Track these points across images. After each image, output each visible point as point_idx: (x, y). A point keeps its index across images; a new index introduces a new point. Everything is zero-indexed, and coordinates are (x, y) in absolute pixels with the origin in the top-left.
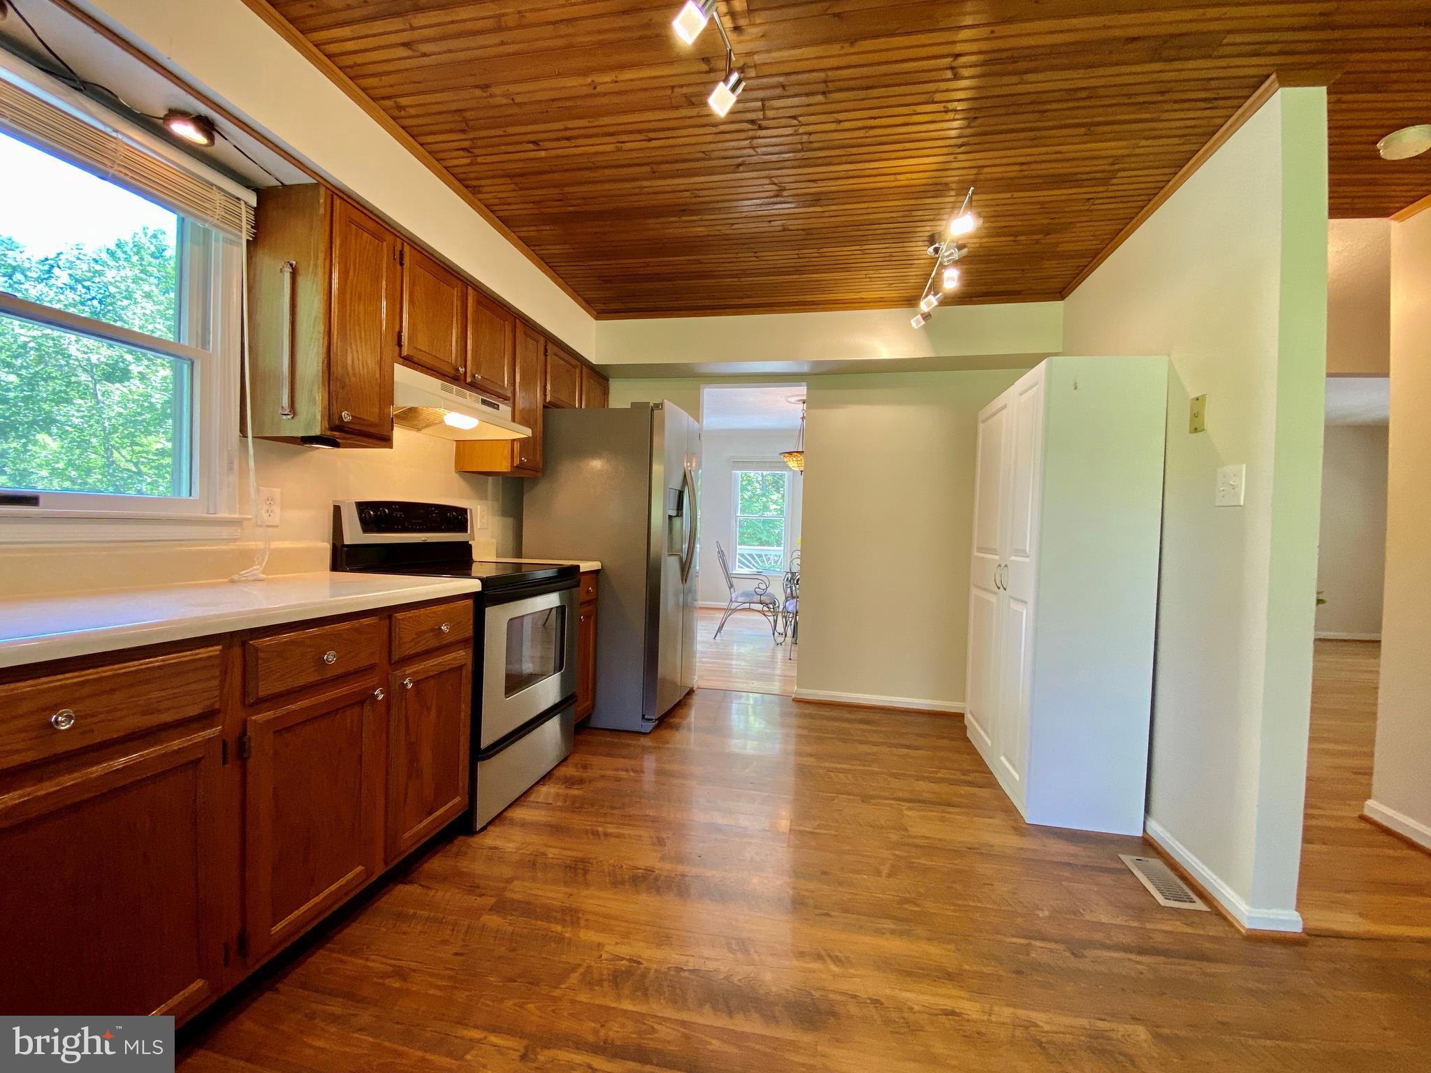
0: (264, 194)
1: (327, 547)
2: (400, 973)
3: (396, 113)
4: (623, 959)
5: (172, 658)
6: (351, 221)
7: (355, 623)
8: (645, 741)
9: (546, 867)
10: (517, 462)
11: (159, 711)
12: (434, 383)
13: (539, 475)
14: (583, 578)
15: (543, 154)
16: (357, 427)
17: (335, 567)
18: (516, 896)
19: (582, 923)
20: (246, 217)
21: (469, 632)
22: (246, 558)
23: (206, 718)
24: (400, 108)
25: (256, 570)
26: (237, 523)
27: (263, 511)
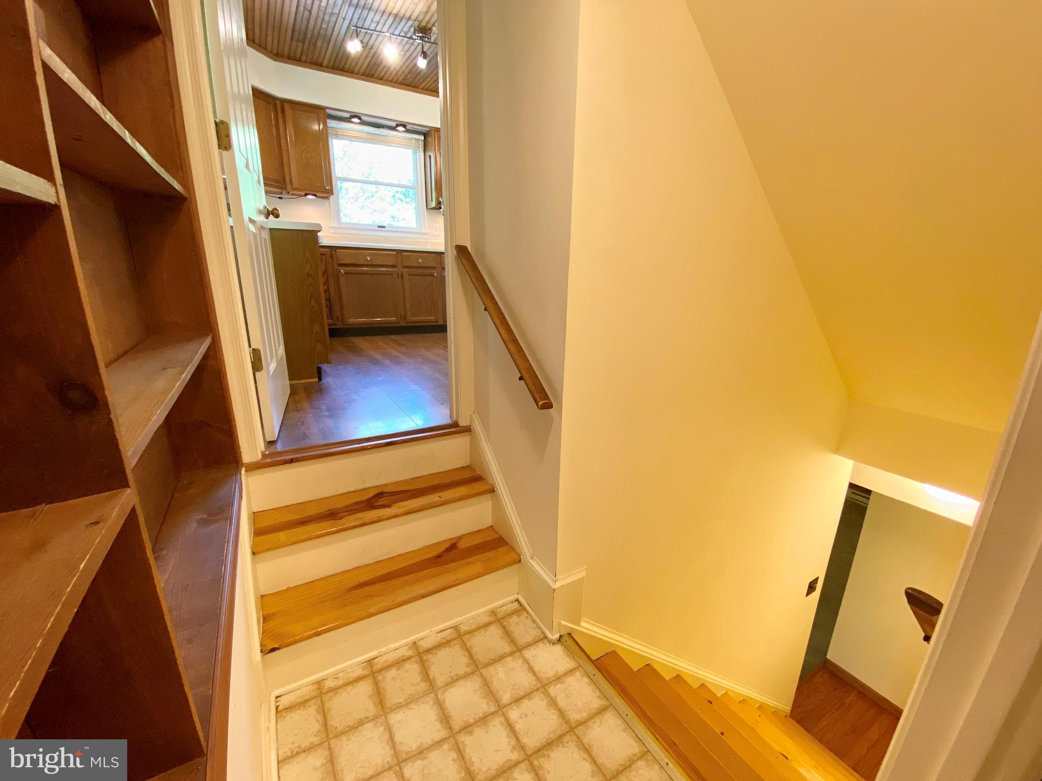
0: (424, 134)
20: (421, 143)
26: (427, 234)
27: (434, 231)
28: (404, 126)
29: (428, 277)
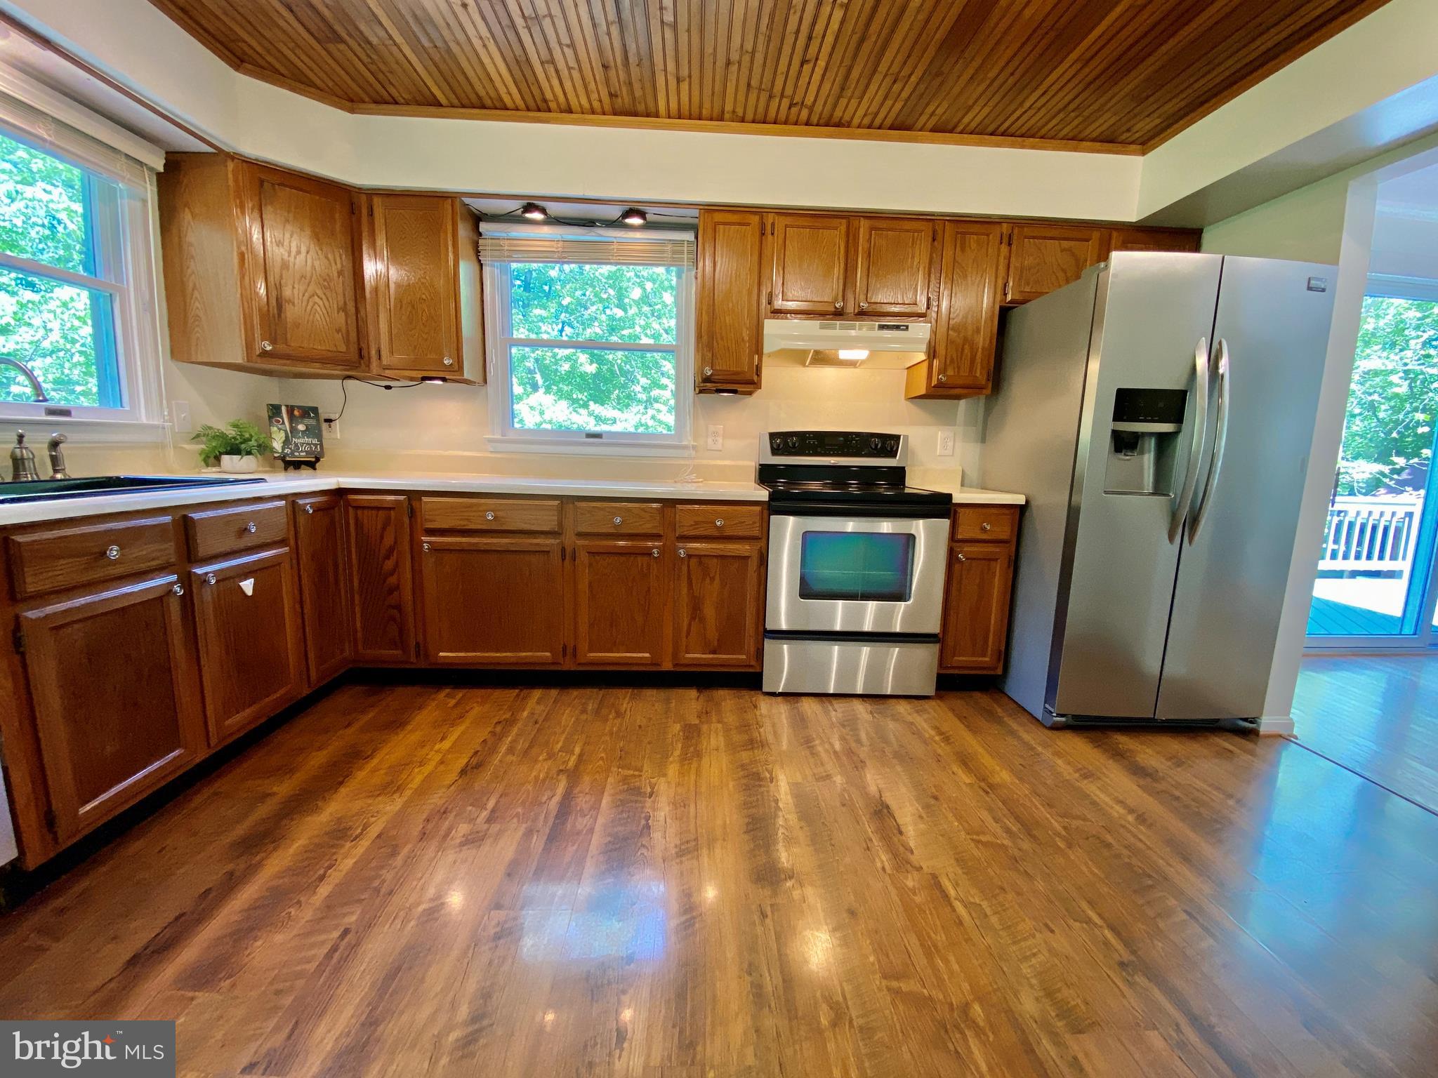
1: (753, 464)
5: (537, 502)
6: (718, 224)
7: (643, 505)
10: (934, 382)
11: (530, 524)
13: (986, 392)
14: (955, 509)
16: (722, 377)
17: (757, 481)
20: (688, 249)
21: (756, 531)
26: (693, 448)
27: (710, 441)
29: (639, 558)
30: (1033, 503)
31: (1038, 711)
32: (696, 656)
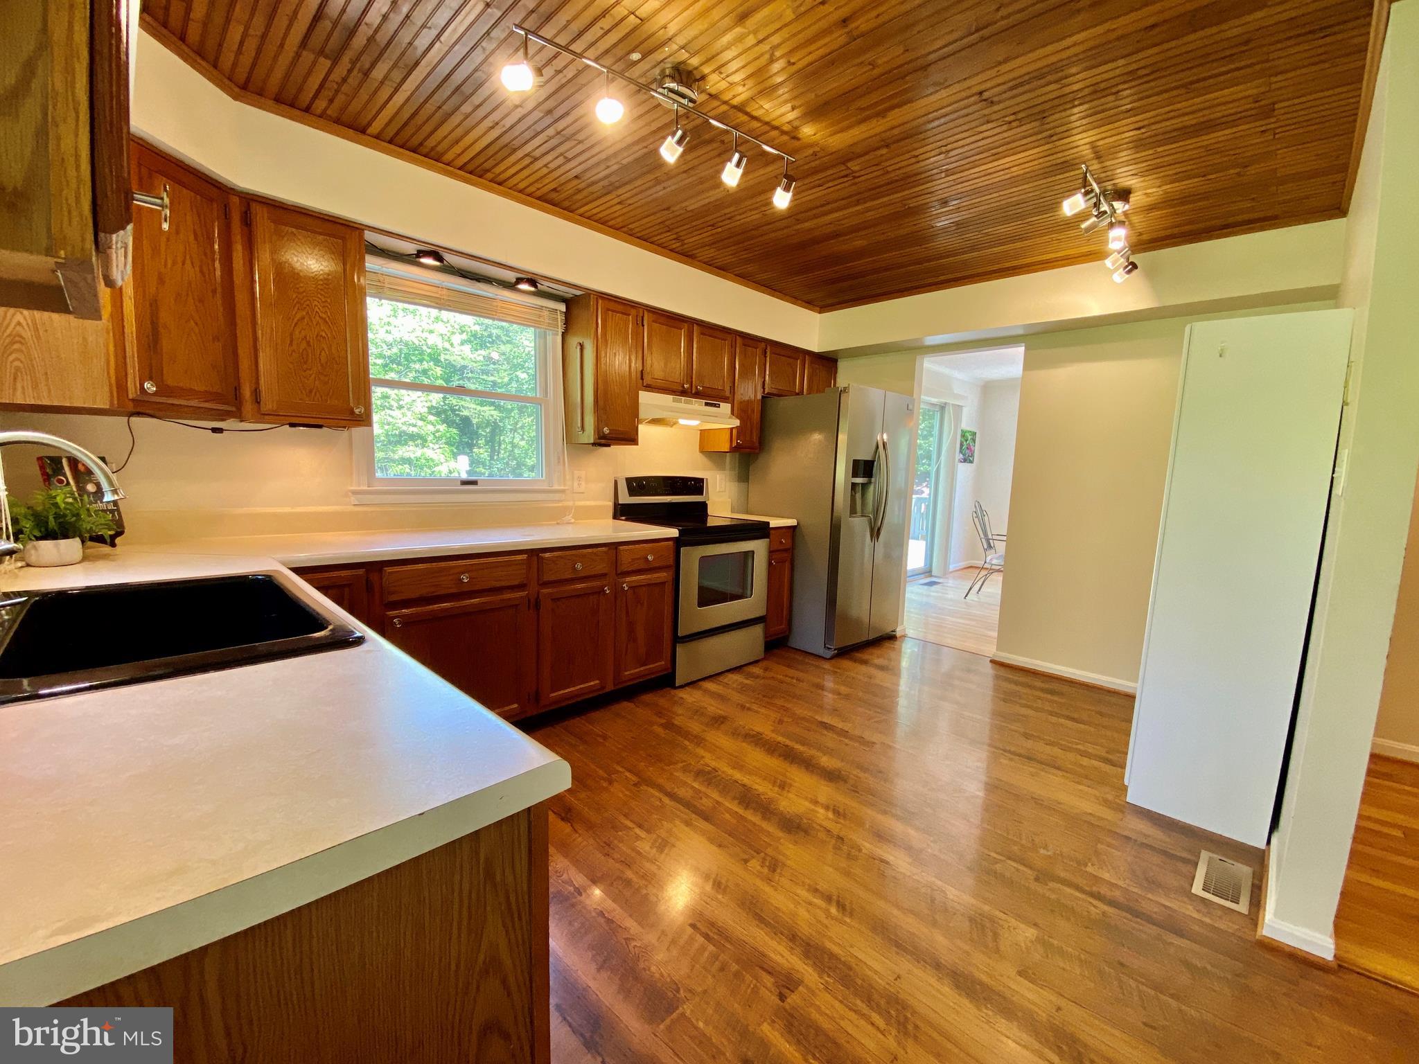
0: (569, 302)
1: (611, 504)
2: (605, 737)
3: (630, 232)
4: (709, 766)
5: (506, 558)
6: (608, 310)
7: (595, 550)
8: (827, 665)
9: (702, 714)
10: (734, 444)
11: (501, 580)
12: (667, 399)
13: (757, 451)
14: (772, 532)
15: (720, 230)
16: (614, 436)
17: (615, 517)
18: (676, 722)
19: (702, 745)
20: (560, 318)
21: (671, 561)
22: (565, 510)
23: (521, 587)
24: (631, 230)
25: (569, 518)
26: (563, 491)
27: (576, 484)
28: (532, 282)
29: (592, 597)
30: (802, 523)
31: (820, 651)
32: (632, 672)
